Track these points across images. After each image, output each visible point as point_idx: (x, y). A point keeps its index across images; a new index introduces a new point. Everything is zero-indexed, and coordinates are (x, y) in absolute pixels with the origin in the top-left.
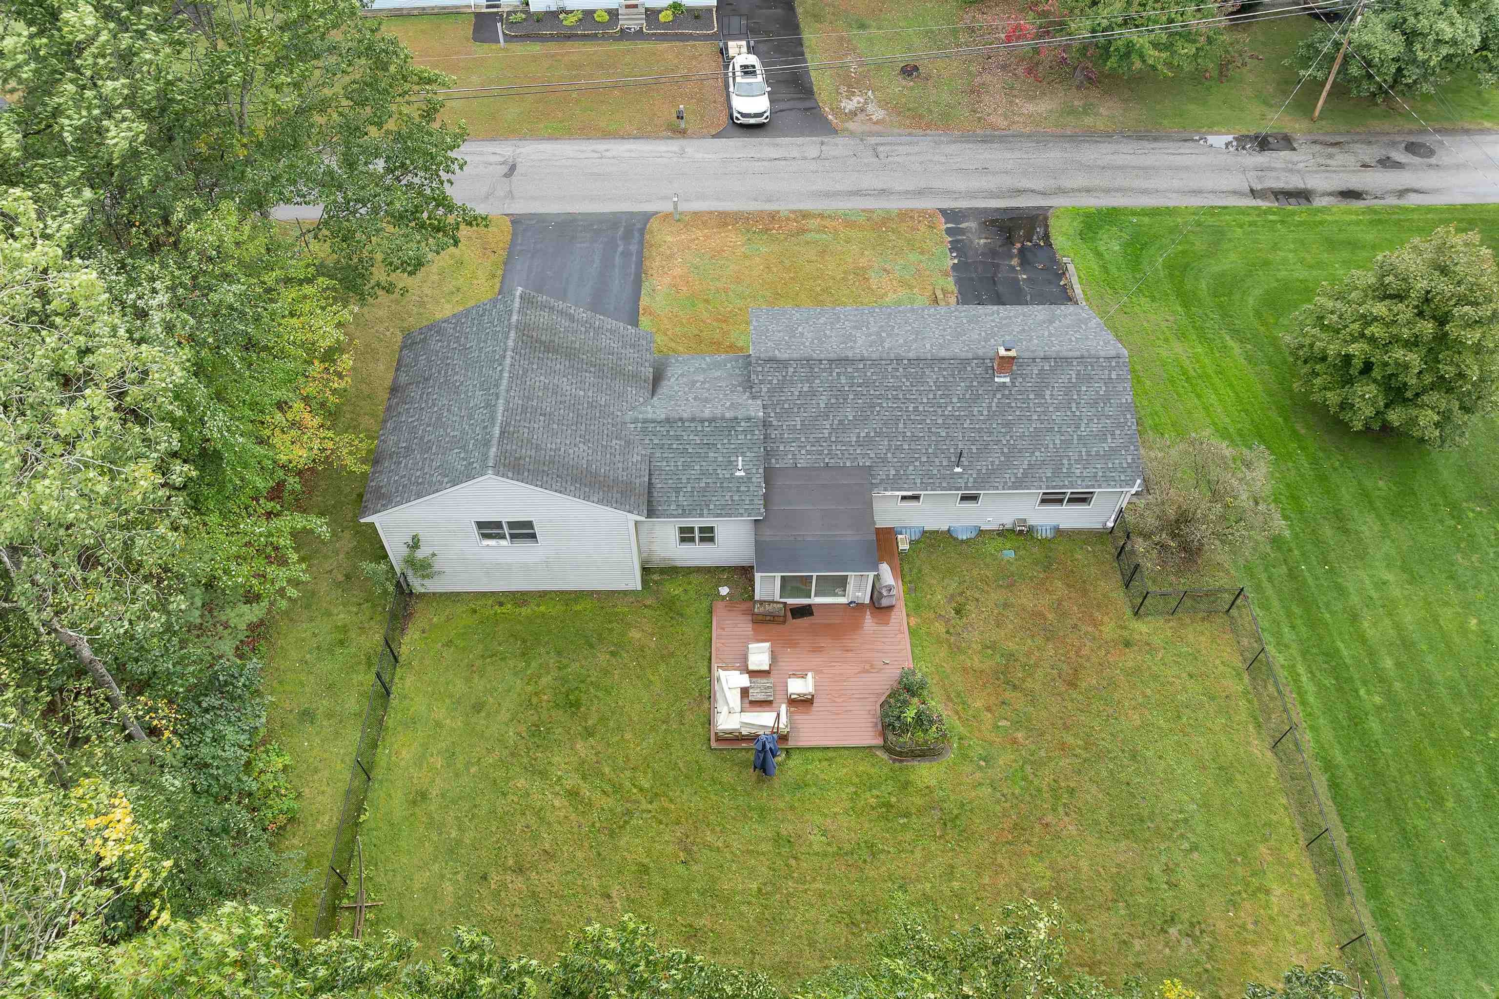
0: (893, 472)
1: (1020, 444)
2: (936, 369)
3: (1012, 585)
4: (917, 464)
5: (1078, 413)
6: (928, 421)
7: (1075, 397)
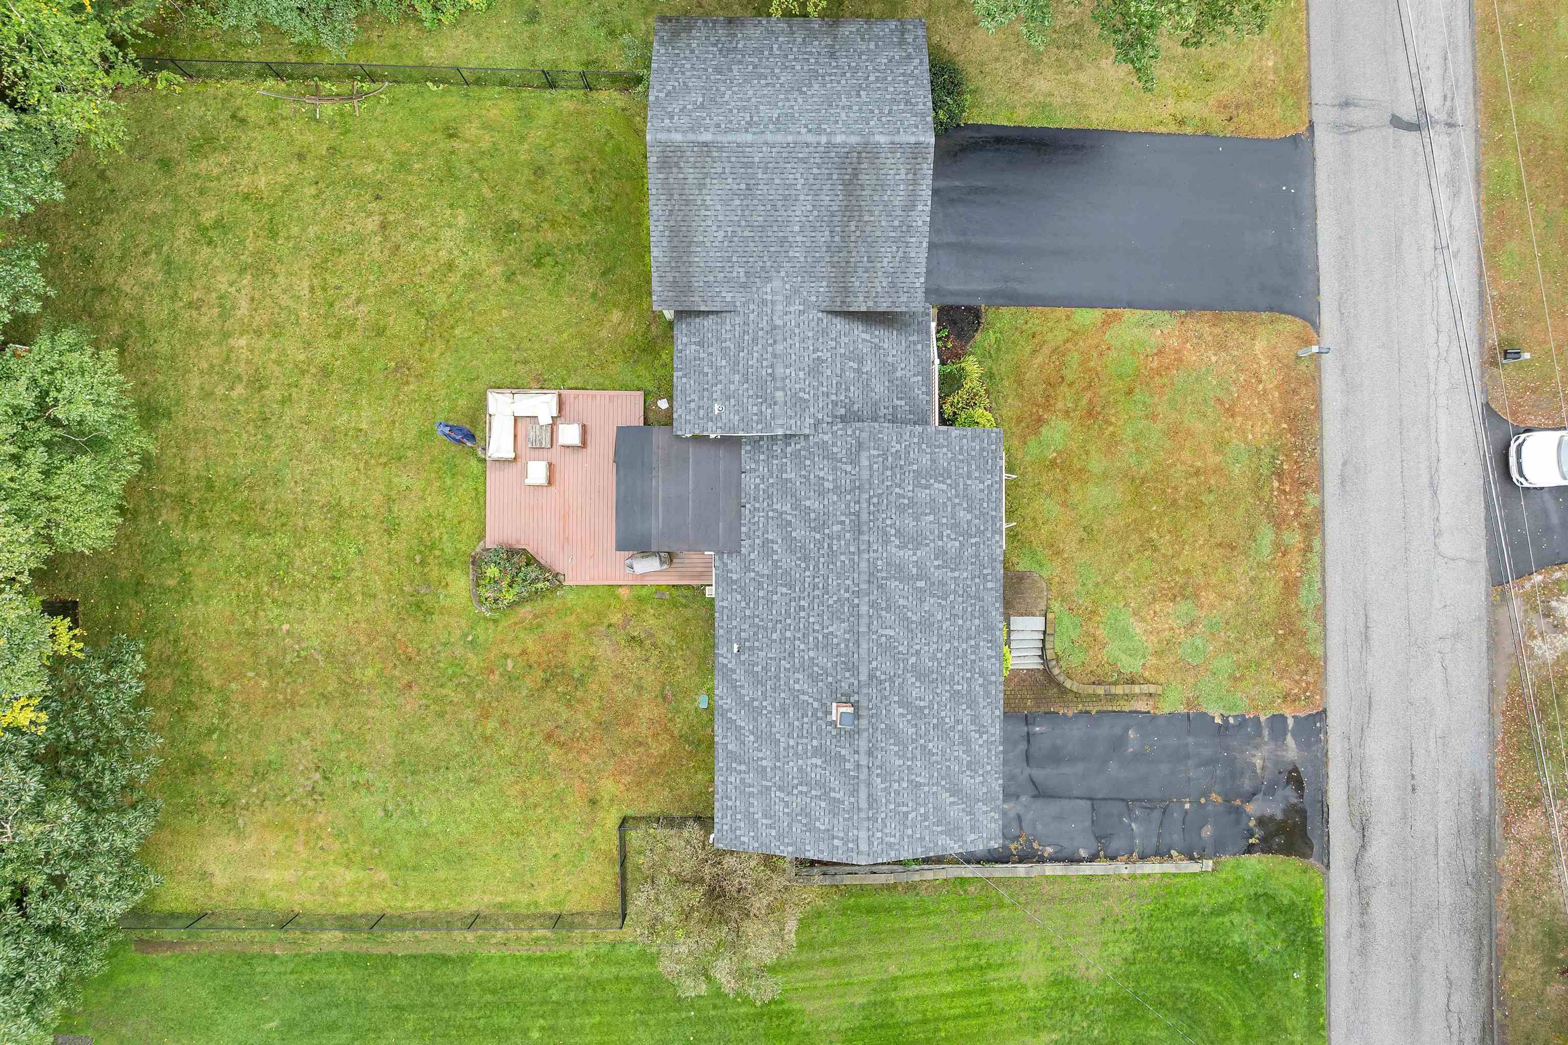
0: (735, 577)
1: (763, 721)
2: (847, 636)
3: (664, 698)
4: (743, 604)
5: (795, 792)
6: (788, 621)
7: (814, 793)
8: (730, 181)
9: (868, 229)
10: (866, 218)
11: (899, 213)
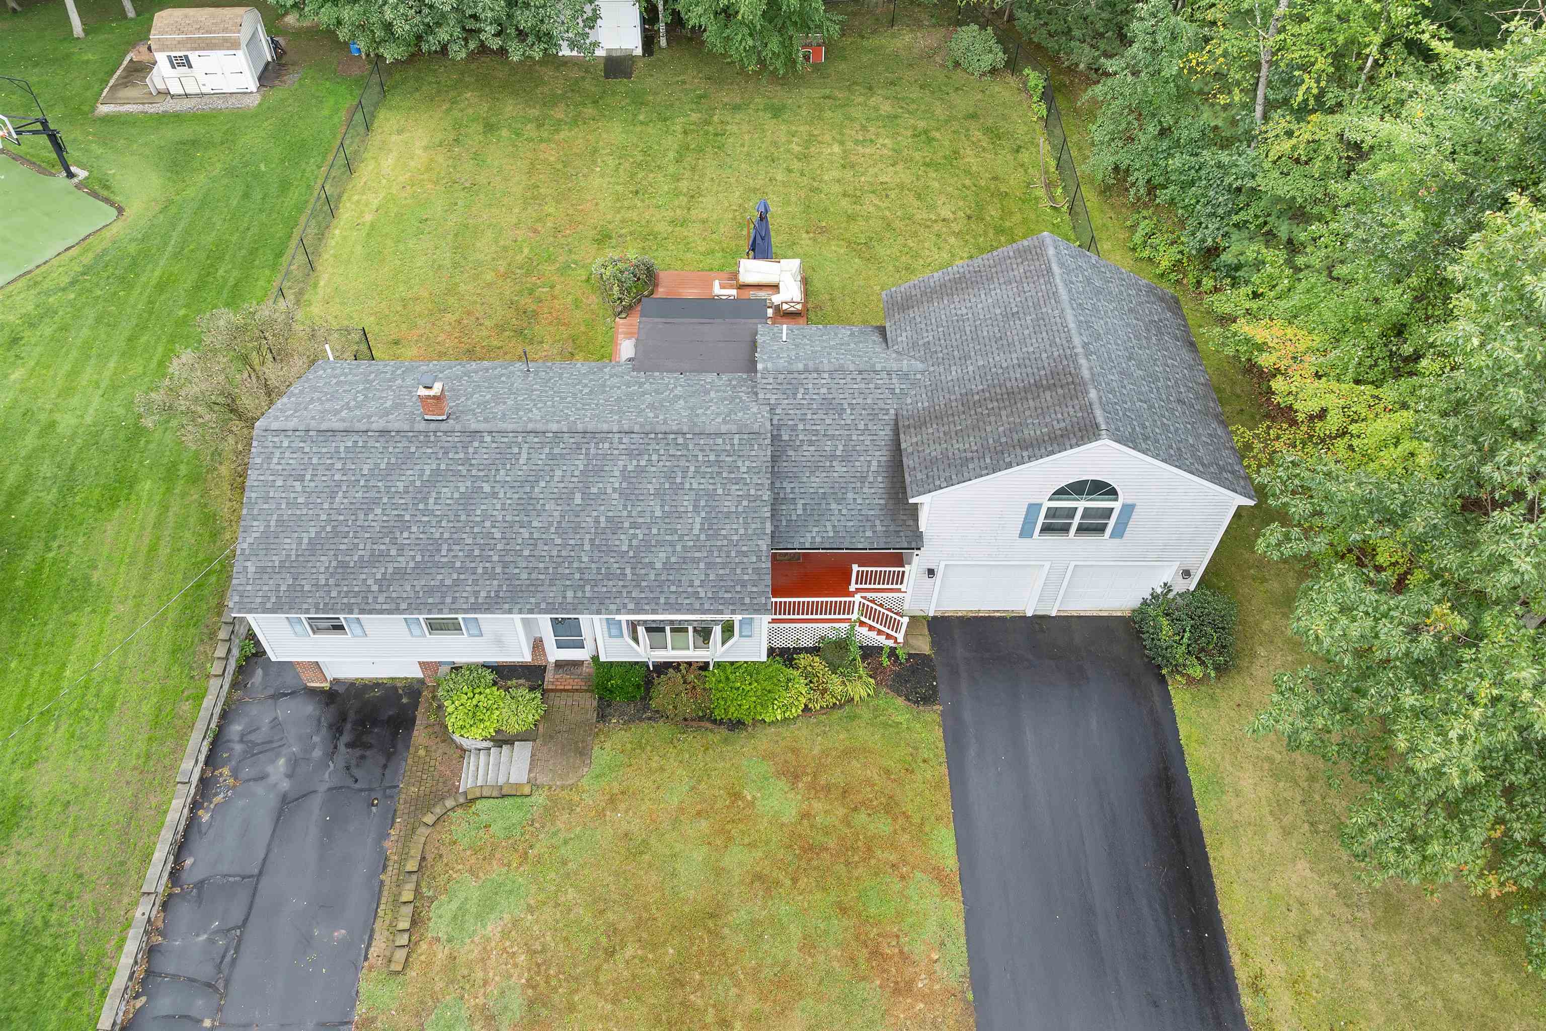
2: (526, 419)
4: (576, 374)
5: (359, 395)
6: (553, 392)
7: (353, 403)
8: (1018, 299)
9: (992, 419)
10: (1004, 413)
11: (1016, 437)
